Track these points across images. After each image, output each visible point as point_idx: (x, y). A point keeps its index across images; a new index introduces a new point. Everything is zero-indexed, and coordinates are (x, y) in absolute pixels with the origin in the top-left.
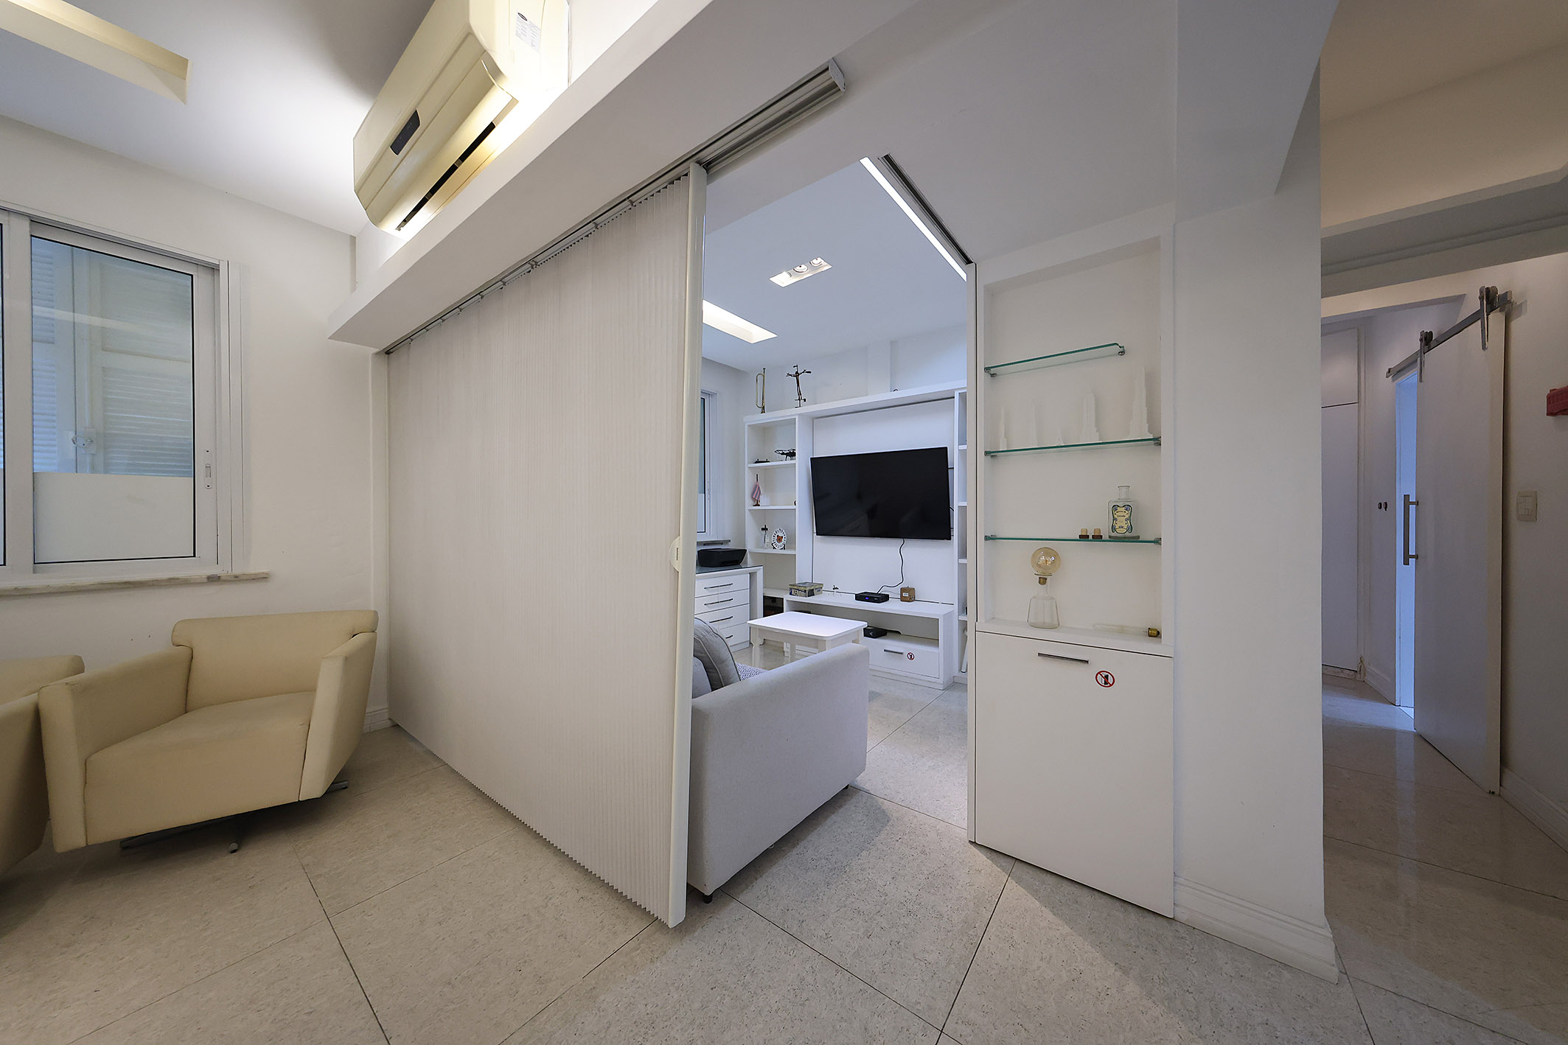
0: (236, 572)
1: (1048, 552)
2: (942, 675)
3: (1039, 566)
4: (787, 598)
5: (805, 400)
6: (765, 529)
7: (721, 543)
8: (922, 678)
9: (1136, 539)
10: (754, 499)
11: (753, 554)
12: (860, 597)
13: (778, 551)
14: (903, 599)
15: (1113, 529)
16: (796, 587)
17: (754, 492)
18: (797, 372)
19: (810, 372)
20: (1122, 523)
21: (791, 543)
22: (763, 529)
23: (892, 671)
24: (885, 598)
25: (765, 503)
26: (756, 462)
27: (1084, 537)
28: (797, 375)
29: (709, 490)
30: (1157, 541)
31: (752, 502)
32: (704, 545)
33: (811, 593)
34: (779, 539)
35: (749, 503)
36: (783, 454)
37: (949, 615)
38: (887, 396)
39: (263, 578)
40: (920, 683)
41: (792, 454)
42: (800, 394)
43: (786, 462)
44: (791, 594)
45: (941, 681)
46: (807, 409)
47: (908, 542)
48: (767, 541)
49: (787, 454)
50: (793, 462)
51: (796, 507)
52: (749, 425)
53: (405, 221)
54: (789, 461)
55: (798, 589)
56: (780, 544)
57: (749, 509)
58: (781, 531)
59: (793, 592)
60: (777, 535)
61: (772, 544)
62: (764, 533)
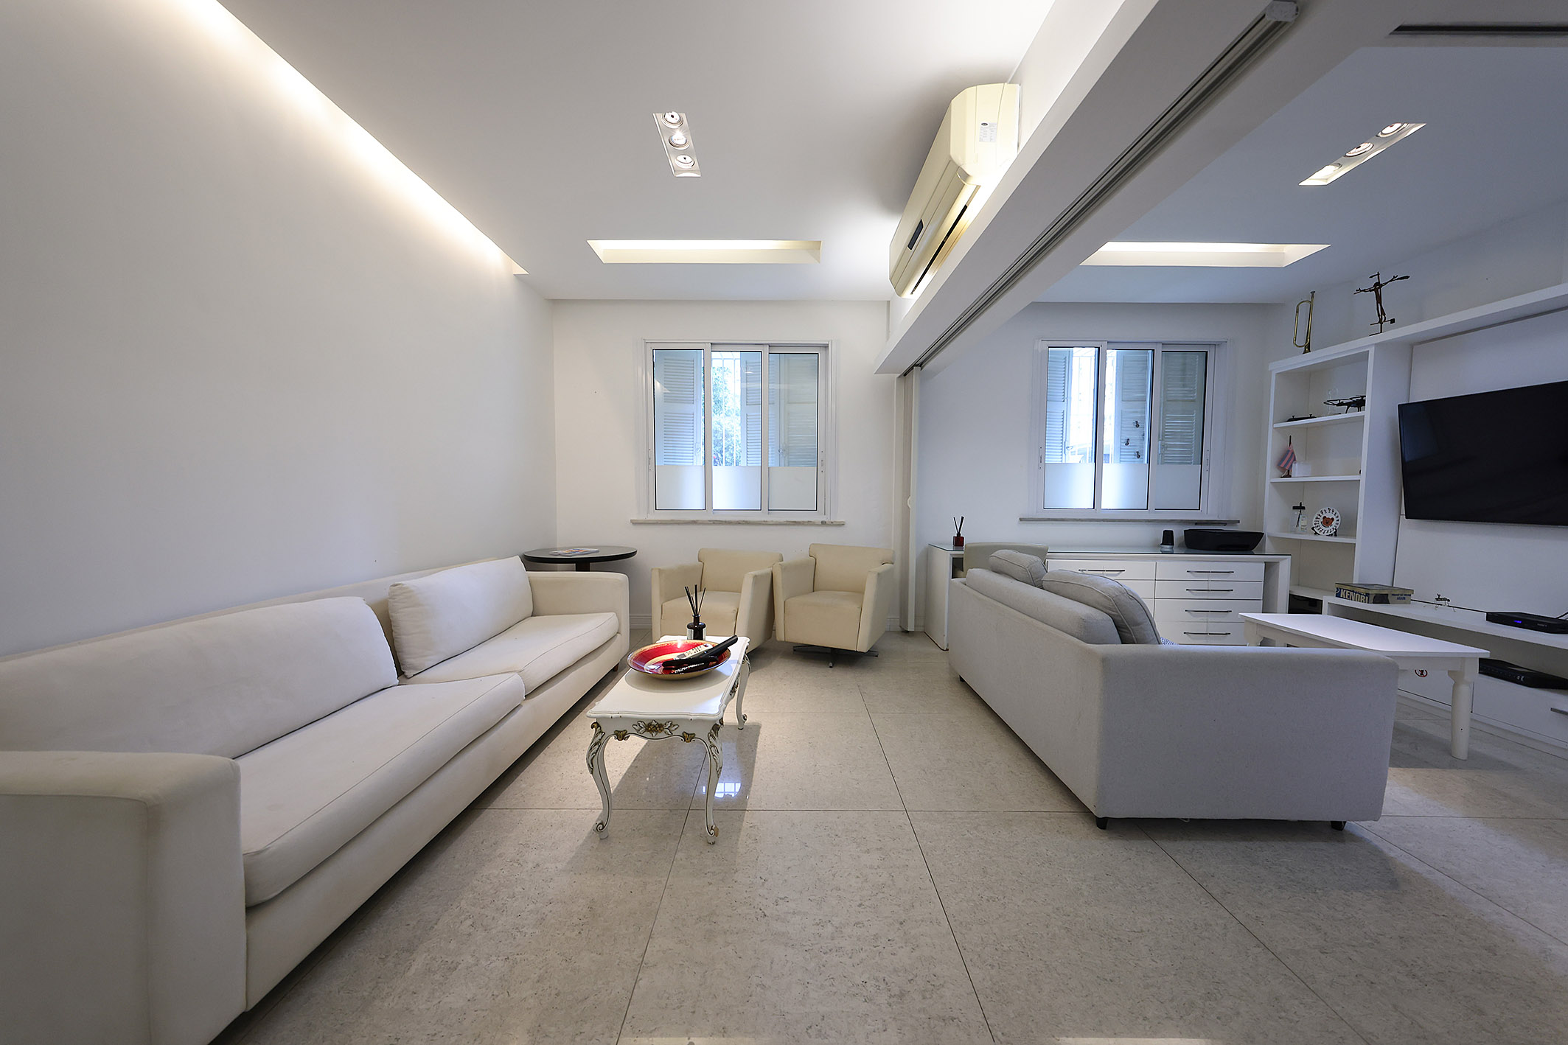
0: (832, 521)
4: (1328, 599)
6: (1301, 508)
7: (1225, 523)
10: (1283, 469)
11: (1273, 538)
12: (1493, 617)
13: (1323, 537)
16: (1348, 588)
17: (1282, 460)
18: (1377, 284)
19: (1403, 278)
21: (1349, 526)
22: (1295, 508)
24: (1563, 627)
25: (1300, 473)
26: (1290, 420)
28: (1378, 286)
29: (1208, 460)
31: (1278, 472)
32: (1196, 524)
33: (1382, 599)
34: (1327, 522)
35: (1271, 475)
36: (1341, 403)
39: (841, 524)
41: (1360, 403)
42: (1381, 313)
43: (1345, 416)
44: (1338, 595)
46: (1391, 334)
48: (1301, 523)
49: (1349, 405)
50: (1360, 414)
51: (1362, 478)
52: (1277, 374)
53: (916, 286)
54: (1353, 413)
55: (1353, 591)
56: (1328, 529)
57: (1272, 483)
58: (1331, 511)
59: (1342, 593)
60: (1323, 516)
61: (1313, 529)
62: (1297, 512)
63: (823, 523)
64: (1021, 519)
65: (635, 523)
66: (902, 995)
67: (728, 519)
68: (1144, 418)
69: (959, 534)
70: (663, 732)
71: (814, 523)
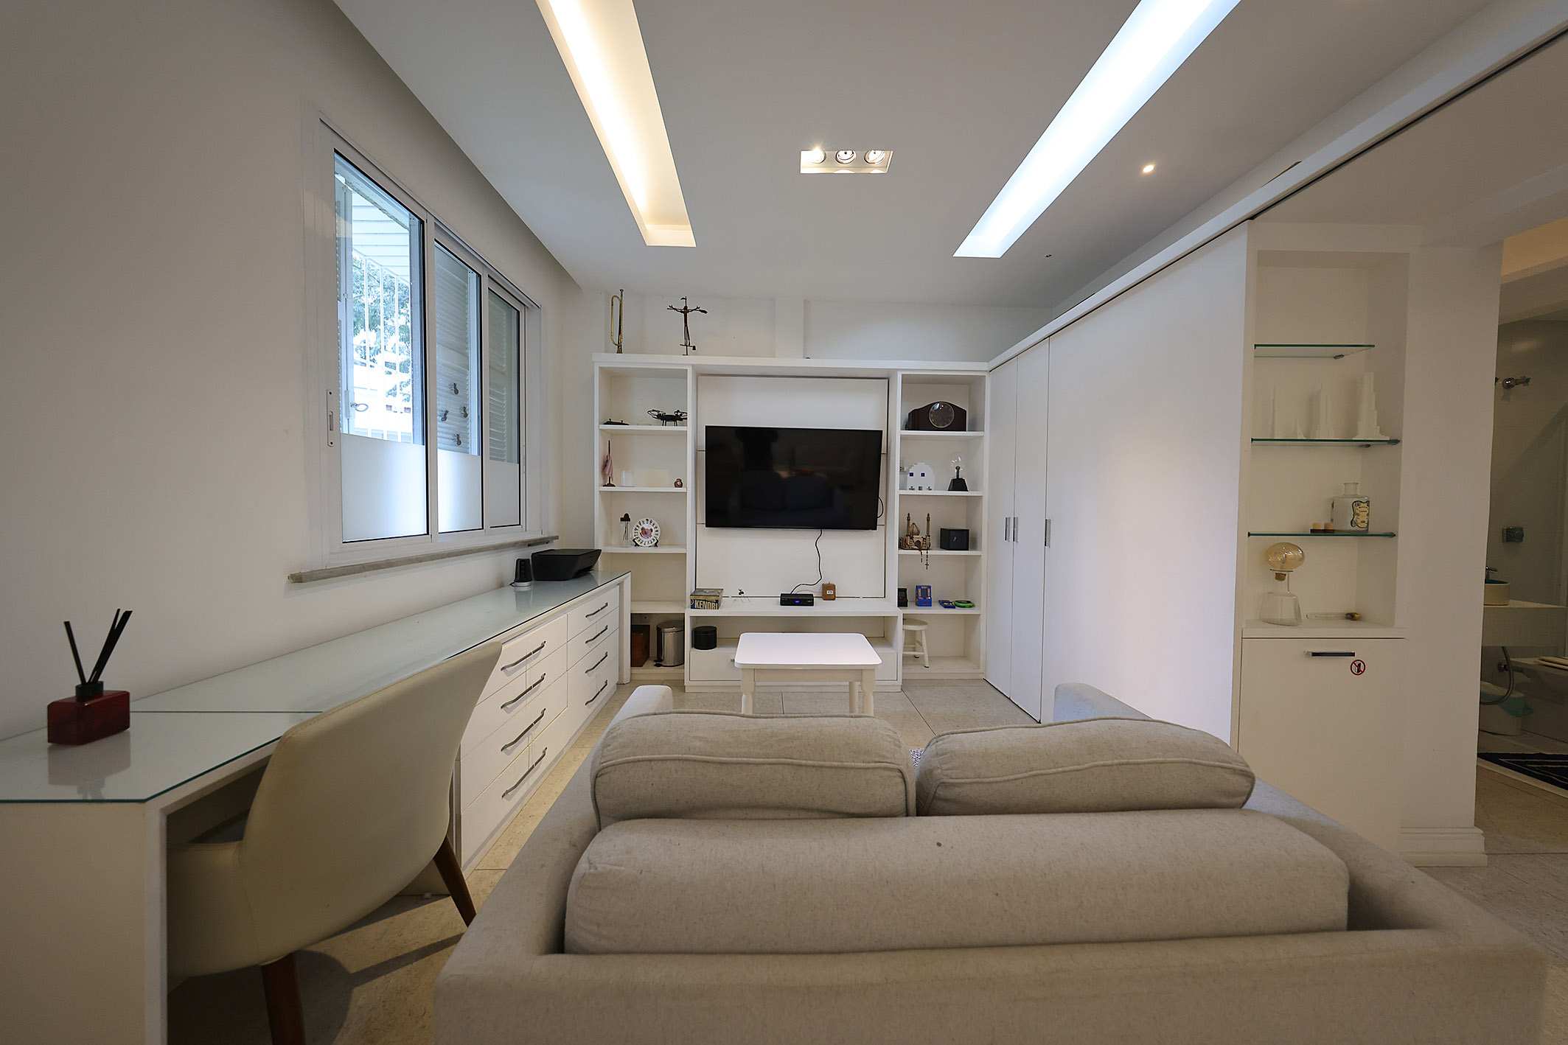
1: (1291, 548)
3: (1281, 563)
4: (688, 612)
5: (694, 348)
6: (625, 519)
10: (606, 477)
11: (607, 555)
13: (646, 549)
14: (827, 598)
15: (1355, 524)
16: (701, 598)
17: (605, 467)
18: (686, 308)
19: (706, 312)
20: (1363, 518)
21: (666, 535)
26: (609, 423)
27: (1315, 532)
28: (686, 311)
29: (525, 459)
30: (1390, 535)
31: (603, 481)
32: (529, 546)
33: (717, 603)
34: (649, 533)
35: (598, 483)
38: (799, 363)
42: (687, 337)
44: (693, 607)
46: (700, 360)
47: (826, 533)
48: (630, 535)
52: (600, 367)
55: (705, 601)
56: (648, 540)
57: (600, 491)
58: (649, 522)
59: (697, 604)
60: (641, 527)
61: (634, 540)
62: (623, 523)
64: (297, 579)
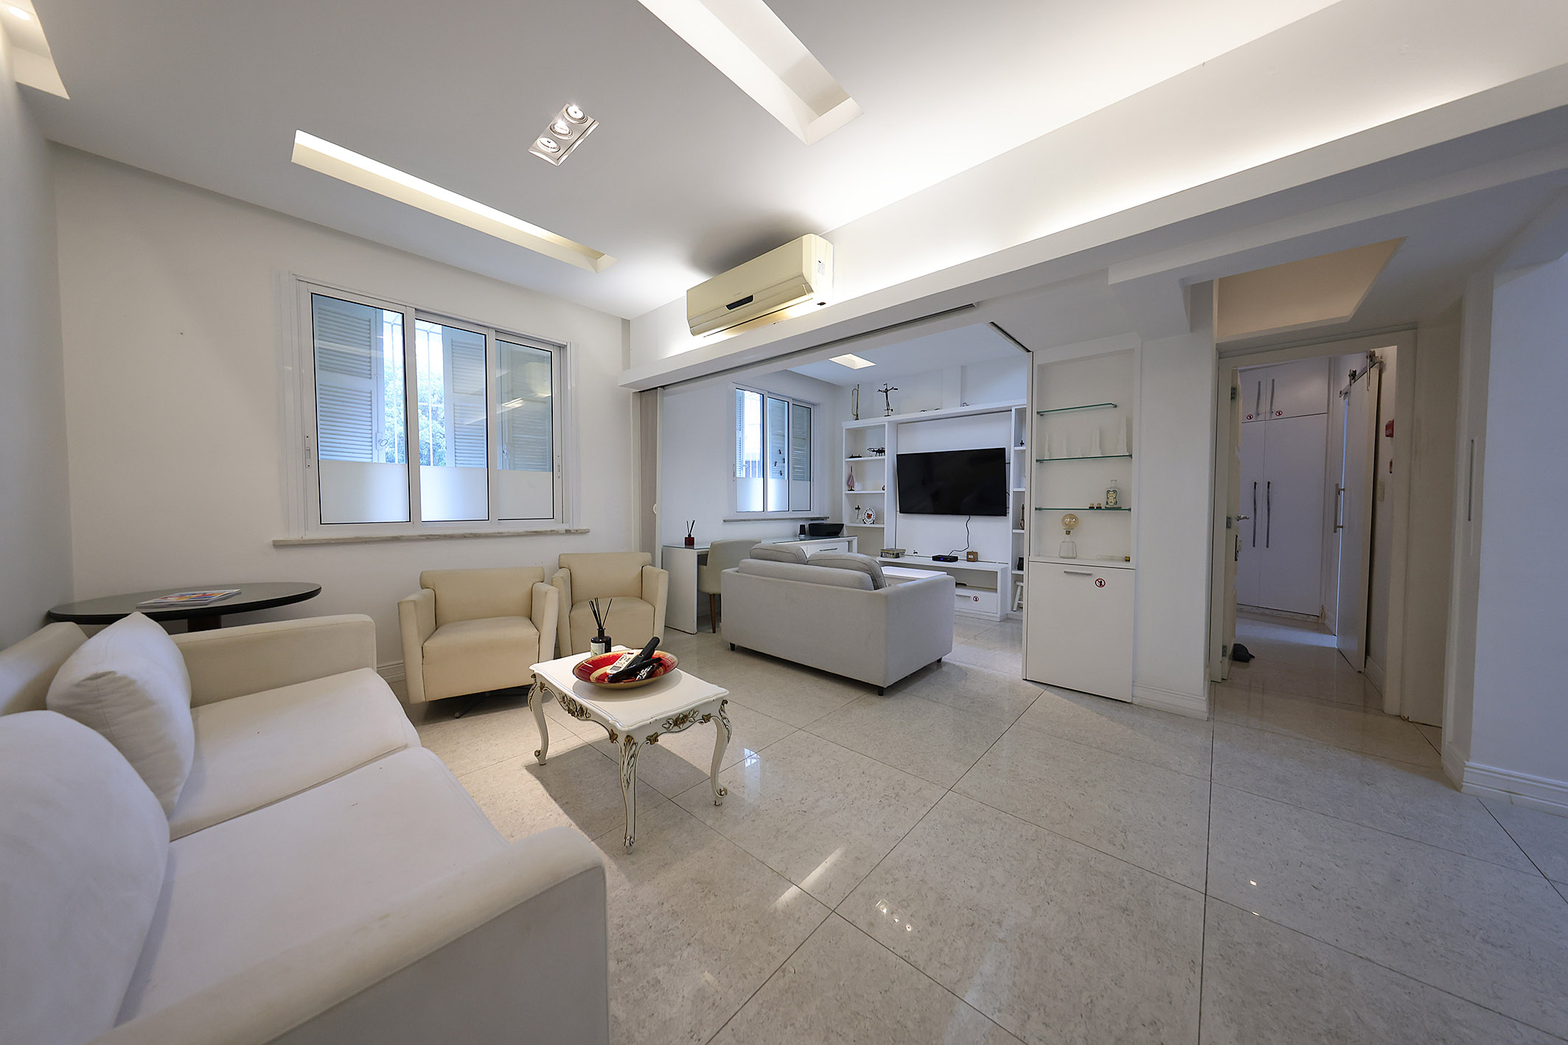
0: (573, 529)
1: (1072, 516)
2: (999, 613)
3: (1067, 524)
4: (880, 559)
5: (892, 410)
6: (858, 508)
7: (822, 519)
8: (984, 613)
9: (1119, 509)
10: (849, 485)
12: (935, 558)
13: (868, 525)
14: (969, 560)
15: (1107, 503)
16: (885, 552)
18: (886, 389)
19: (895, 389)
20: (1111, 499)
21: (879, 518)
22: (856, 509)
23: (961, 610)
24: (955, 559)
25: (857, 489)
27: (1091, 508)
28: (886, 391)
29: (814, 479)
30: (1130, 510)
31: (847, 488)
33: (897, 556)
34: (869, 516)
35: (845, 487)
36: (874, 451)
37: (1004, 570)
38: (959, 409)
39: (585, 532)
40: (983, 617)
41: (881, 451)
42: (888, 405)
43: (876, 458)
44: (882, 556)
45: (998, 615)
46: (893, 418)
47: (973, 518)
48: (860, 517)
49: (877, 451)
50: (882, 457)
51: (884, 492)
52: (844, 430)
53: (712, 334)
54: (879, 457)
55: (888, 553)
56: (871, 520)
57: (844, 494)
58: (871, 510)
60: (866, 513)
61: (864, 520)
62: (857, 511)
63: (568, 532)
64: (724, 521)
65: (278, 545)
66: (897, 795)
67: (450, 532)
68: (784, 447)
69: (690, 535)
70: (688, 722)
71: (557, 532)
